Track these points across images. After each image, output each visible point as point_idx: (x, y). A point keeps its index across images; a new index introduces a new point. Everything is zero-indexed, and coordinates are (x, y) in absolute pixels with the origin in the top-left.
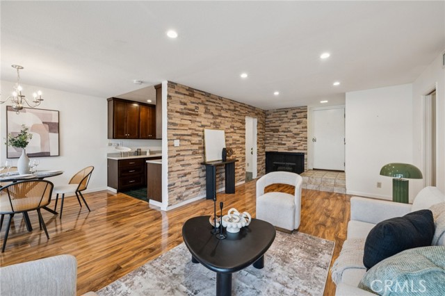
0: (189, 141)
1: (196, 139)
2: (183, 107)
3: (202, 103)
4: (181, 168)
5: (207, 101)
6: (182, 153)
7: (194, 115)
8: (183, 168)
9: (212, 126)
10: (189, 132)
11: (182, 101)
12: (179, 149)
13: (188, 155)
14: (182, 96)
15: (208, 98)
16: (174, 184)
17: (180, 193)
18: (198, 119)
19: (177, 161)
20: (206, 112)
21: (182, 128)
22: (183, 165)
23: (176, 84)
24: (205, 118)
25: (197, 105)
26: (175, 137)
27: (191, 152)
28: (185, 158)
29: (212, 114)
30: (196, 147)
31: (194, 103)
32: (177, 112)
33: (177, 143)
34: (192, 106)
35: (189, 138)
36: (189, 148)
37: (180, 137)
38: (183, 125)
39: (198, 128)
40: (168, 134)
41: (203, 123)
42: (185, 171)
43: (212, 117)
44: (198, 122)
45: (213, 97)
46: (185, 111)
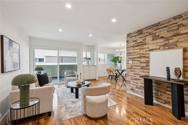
0: (138, 61)
1: (143, 60)
2: (134, 43)
3: (150, 34)
4: (133, 75)
5: (156, 30)
6: (134, 67)
7: (142, 45)
8: (135, 75)
9: (162, 48)
10: (138, 56)
11: (134, 40)
12: (132, 65)
13: (138, 69)
14: (134, 38)
15: (155, 28)
16: (130, 82)
17: (133, 87)
18: (145, 47)
19: (131, 71)
20: (153, 39)
21: (134, 54)
22: (134, 74)
23: (131, 33)
24: (153, 44)
25: (145, 38)
26: (130, 59)
27: (140, 68)
28: (136, 70)
29: (162, 37)
30: (144, 65)
31: (142, 38)
32: (131, 47)
33: (131, 62)
34: (141, 40)
35: (139, 59)
36: (139, 65)
37: (133, 59)
38: (134, 53)
39: (145, 53)
40: (127, 58)
41: (150, 48)
42: (136, 77)
43: (162, 40)
44: (146, 48)
45: (163, 23)
46: (135, 45)
